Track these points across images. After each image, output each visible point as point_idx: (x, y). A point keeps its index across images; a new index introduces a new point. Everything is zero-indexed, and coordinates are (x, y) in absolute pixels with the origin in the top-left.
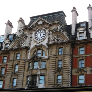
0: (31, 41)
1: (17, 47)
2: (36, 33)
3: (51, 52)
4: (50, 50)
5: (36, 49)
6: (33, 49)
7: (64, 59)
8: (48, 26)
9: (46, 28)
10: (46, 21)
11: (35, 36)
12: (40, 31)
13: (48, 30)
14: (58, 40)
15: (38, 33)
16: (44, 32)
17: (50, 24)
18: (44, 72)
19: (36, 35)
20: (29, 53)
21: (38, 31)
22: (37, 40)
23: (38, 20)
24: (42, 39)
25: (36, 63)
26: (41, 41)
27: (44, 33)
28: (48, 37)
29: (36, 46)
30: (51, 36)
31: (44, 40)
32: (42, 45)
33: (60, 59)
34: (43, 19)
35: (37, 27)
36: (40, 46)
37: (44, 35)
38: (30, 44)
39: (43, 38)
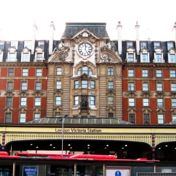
0: (74, 55)
1: (59, 61)
2: (79, 46)
3: (100, 71)
4: (98, 68)
5: (81, 65)
6: (78, 65)
7: (116, 81)
8: (94, 41)
9: (92, 43)
10: (93, 35)
11: (79, 50)
12: (84, 45)
13: (95, 45)
14: (109, 60)
15: (81, 46)
16: (89, 46)
17: (97, 38)
18: (94, 93)
19: (80, 48)
20: (74, 69)
21: (82, 44)
22: (82, 54)
23: (83, 31)
24: (88, 55)
25: (83, 82)
26: (87, 57)
27: (90, 48)
28: (95, 53)
29: (81, 62)
30: (98, 53)
31: (90, 56)
32: (89, 62)
33: (111, 80)
34: (88, 31)
35: (80, 39)
36: (86, 63)
37: (90, 51)
38: (73, 59)
39: (89, 53)
